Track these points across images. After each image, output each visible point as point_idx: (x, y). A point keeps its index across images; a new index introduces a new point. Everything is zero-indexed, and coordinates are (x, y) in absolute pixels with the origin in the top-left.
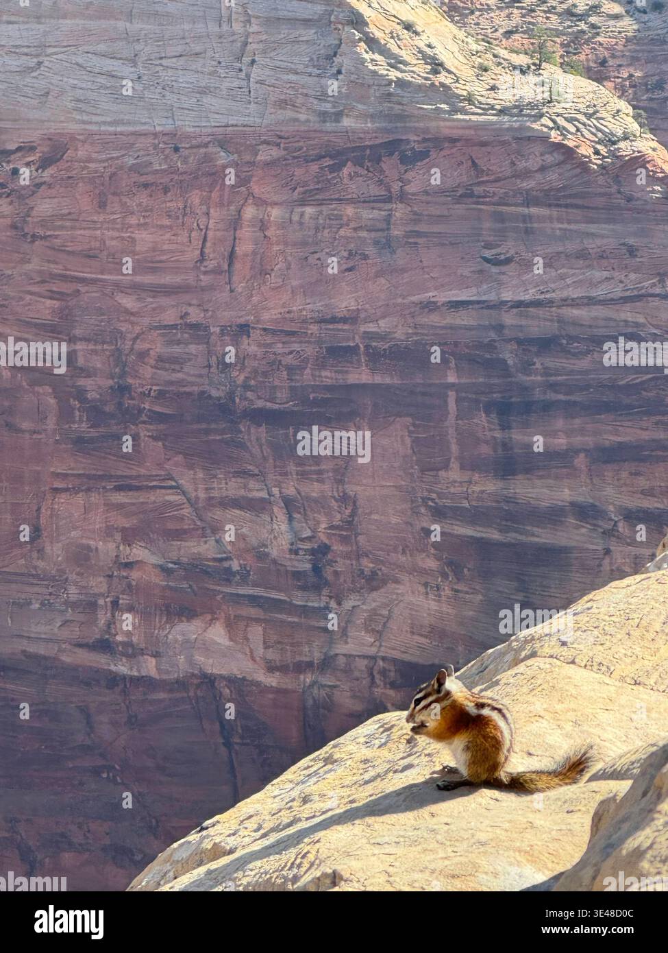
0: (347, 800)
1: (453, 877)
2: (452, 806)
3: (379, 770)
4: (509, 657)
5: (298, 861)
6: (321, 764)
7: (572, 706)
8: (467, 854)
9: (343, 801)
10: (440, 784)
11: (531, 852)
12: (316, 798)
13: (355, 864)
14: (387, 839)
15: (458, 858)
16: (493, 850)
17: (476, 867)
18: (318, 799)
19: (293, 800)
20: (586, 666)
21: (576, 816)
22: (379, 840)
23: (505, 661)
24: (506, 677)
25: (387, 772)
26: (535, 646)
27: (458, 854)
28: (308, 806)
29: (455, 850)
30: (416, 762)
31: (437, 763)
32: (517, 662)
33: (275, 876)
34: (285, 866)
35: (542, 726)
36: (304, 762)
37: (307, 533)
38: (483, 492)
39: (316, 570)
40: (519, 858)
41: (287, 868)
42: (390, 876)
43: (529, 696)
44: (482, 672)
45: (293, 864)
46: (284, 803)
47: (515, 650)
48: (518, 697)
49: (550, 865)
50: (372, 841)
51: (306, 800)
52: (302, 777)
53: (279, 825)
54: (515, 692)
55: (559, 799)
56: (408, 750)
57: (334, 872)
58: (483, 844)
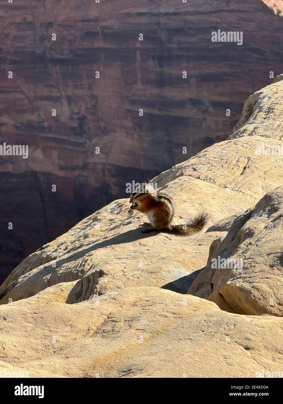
0: (103, 237)
1: (151, 273)
2: (148, 240)
3: (117, 224)
4: (171, 175)
5: (83, 263)
6: (92, 221)
7: (200, 197)
8: (157, 263)
9: (102, 237)
10: (143, 230)
11: (184, 262)
12: (90, 236)
13: (109, 267)
14: (122, 257)
15: (153, 265)
16: (168, 262)
17: (160, 268)
18: (91, 236)
19: (80, 237)
20: (204, 180)
21: (203, 246)
22: (119, 257)
23: (170, 177)
24: (170, 184)
25: (120, 225)
26: (183, 170)
27: (153, 263)
28: (87, 239)
29: (152, 261)
30: (133, 221)
31: (142, 221)
32: (175, 178)
33: (74, 270)
34: (78, 265)
35: (186, 205)
36: (85, 220)
37: (77, 111)
38: (151, 94)
39: (81, 126)
40: (179, 265)
41: (79, 266)
42: (124, 272)
43: (181, 192)
44: (160, 181)
45: (81, 264)
46: (77, 238)
47: (174, 172)
48: (176, 193)
49: (192, 268)
50: (116, 257)
51: (86, 236)
52: (84, 227)
53: (75, 247)
54: (174, 191)
55: (195, 239)
56: (129, 215)
57: (101, 270)
58: (163, 259)
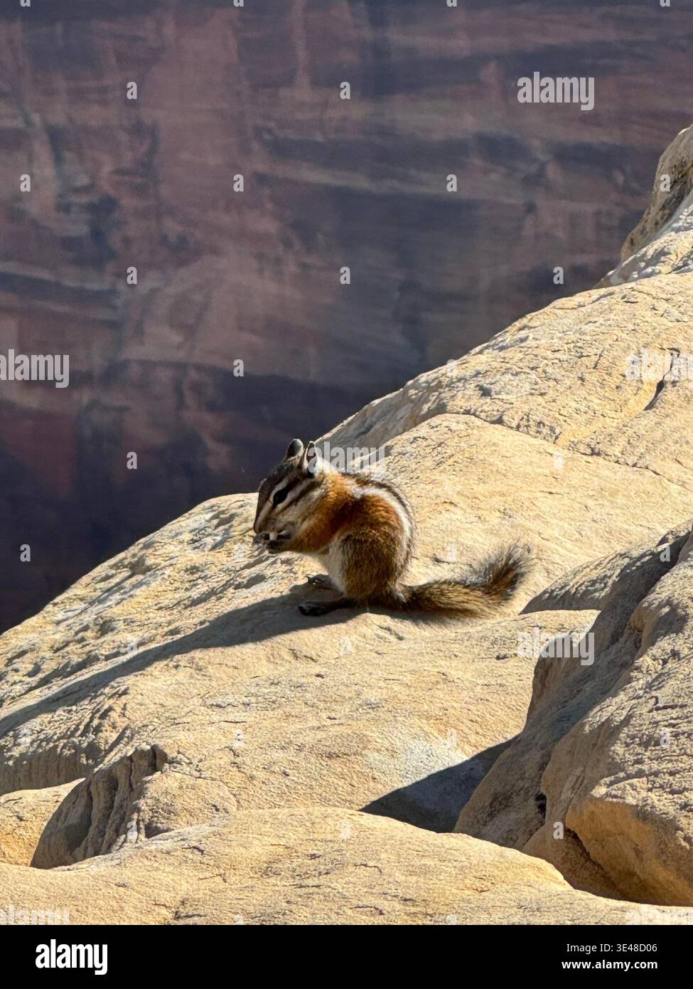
0: (166, 629)
1: (330, 756)
2: (322, 639)
3: (213, 584)
4: (404, 412)
5: (96, 722)
6: (125, 573)
7: (505, 489)
8: (350, 722)
9: (160, 630)
10: (303, 605)
11: (445, 719)
12: (121, 625)
13: (182, 736)
14: (231, 699)
15: (338, 728)
16: (389, 716)
17: (364, 741)
18: (123, 627)
19: (86, 628)
20: (518, 427)
21: (511, 663)
22: (219, 700)
23: (398, 418)
24: (400, 442)
25: (225, 587)
26: (443, 395)
27: (337, 722)
28: (108, 637)
29: (333, 715)
30: (268, 573)
31: (300, 575)
32: (416, 420)
33: (62, 744)
34: (77, 729)
35: (454, 517)
36: (101, 570)
37: (83, 180)
38: (344, 119)
39: (97, 235)
40: (426, 728)
41: (79, 732)
42: (236, 755)
43: (435, 472)
44: (364, 433)
45: (87, 726)
46: (73, 632)
47: (412, 401)
48: (418, 473)
49: (473, 738)
50: (209, 702)
51: (105, 627)
52: (98, 593)
53: (67, 665)
54: (414, 466)
55: (484, 638)
56: (256, 553)
57: (154, 749)
58: (373, 707)
